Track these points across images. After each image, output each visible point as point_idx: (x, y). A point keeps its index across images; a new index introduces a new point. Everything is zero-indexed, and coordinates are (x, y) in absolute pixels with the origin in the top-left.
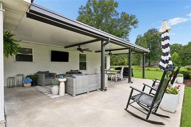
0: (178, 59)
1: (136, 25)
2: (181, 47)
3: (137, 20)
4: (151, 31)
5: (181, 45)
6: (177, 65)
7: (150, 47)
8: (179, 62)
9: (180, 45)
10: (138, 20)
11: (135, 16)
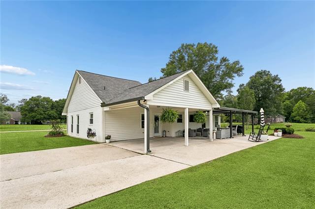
0: (306, 111)
1: (241, 73)
2: (310, 92)
3: (241, 66)
4: (260, 74)
5: (311, 88)
6: (305, 121)
7: (260, 96)
8: (307, 117)
9: (309, 88)
10: (243, 67)
11: (238, 62)
